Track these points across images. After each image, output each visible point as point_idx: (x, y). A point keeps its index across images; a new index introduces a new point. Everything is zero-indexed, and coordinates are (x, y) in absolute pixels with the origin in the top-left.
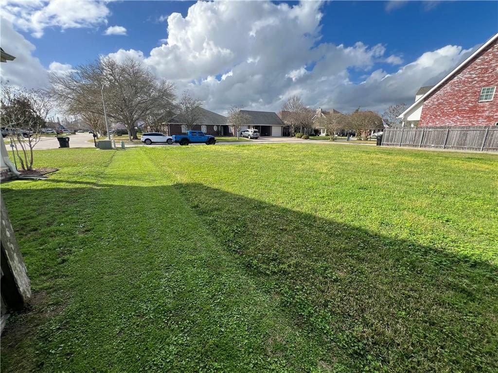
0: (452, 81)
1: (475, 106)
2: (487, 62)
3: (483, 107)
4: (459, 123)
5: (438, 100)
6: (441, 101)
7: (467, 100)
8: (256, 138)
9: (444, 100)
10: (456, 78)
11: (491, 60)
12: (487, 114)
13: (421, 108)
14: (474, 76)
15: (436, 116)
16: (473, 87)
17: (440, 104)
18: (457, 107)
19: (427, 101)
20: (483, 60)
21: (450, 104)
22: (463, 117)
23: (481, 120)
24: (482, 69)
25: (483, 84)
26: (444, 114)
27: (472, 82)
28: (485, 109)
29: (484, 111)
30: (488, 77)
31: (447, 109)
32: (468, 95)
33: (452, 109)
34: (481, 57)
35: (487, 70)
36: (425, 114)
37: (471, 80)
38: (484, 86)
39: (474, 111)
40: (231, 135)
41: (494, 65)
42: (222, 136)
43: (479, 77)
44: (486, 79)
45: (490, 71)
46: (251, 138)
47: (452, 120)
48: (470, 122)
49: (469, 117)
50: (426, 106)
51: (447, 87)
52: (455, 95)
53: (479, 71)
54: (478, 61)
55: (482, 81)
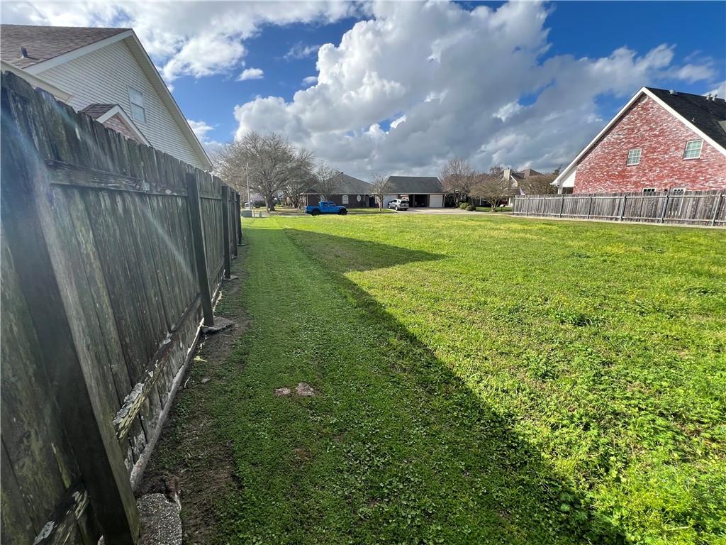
0: (602, 142)
1: (624, 171)
2: (633, 122)
3: (630, 172)
4: (609, 190)
5: (590, 164)
6: (592, 164)
7: (616, 164)
8: (405, 210)
9: (596, 164)
10: (605, 139)
11: (636, 120)
12: (634, 179)
13: (574, 174)
14: (622, 137)
15: (589, 182)
16: (621, 149)
17: (592, 168)
18: (608, 172)
19: (580, 165)
20: (629, 119)
21: (601, 168)
22: (613, 182)
23: (629, 186)
24: (629, 129)
25: (630, 146)
26: (596, 180)
27: (620, 143)
28: (633, 174)
29: (632, 176)
30: (634, 138)
31: (598, 174)
32: (617, 158)
33: (603, 174)
34: (627, 116)
35: (632, 130)
36: (579, 179)
37: (618, 142)
38: (631, 148)
39: (623, 175)
40: (377, 206)
41: (638, 125)
42: (367, 208)
43: (626, 138)
44: (632, 140)
45: (636, 131)
46: (398, 210)
47: (603, 186)
48: (620, 188)
49: (619, 183)
50: (579, 170)
51: (598, 149)
52: (605, 158)
53: (626, 131)
54: (625, 120)
55: (629, 142)
